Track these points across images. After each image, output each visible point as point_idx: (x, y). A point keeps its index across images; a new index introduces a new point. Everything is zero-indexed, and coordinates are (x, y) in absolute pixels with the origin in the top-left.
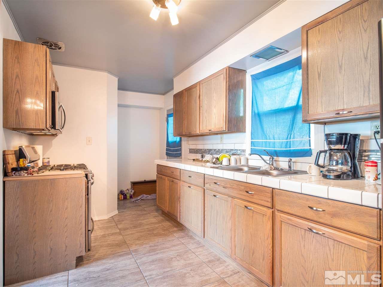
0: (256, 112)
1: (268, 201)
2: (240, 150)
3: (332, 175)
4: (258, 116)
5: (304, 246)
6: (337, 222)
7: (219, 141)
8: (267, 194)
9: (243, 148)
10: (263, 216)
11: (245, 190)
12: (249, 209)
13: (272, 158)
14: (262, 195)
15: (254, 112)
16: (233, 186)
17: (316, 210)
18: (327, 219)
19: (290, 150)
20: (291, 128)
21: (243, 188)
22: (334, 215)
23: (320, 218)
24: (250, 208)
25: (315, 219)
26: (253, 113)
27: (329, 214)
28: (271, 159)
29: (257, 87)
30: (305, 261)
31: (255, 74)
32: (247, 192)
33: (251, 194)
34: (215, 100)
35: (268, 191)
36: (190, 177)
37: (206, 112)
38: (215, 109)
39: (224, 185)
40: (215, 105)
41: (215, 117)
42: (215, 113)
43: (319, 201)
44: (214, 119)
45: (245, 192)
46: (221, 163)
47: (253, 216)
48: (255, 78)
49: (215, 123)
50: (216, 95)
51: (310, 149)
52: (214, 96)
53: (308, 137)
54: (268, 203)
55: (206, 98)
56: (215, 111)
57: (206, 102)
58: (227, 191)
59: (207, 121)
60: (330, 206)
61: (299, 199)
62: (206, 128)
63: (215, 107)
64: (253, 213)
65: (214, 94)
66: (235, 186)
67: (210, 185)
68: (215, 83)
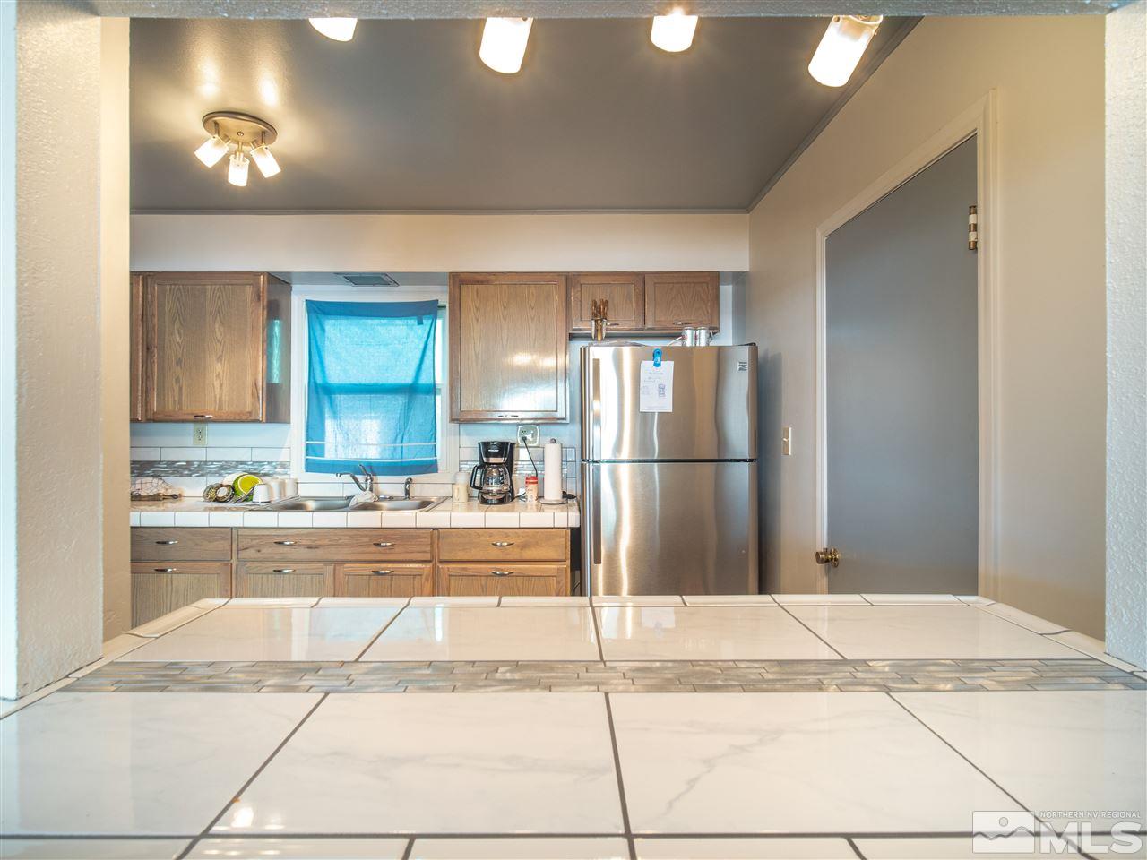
0: (319, 381)
1: (425, 552)
2: (269, 463)
3: (494, 500)
4: (321, 392)
6: (528, 554)
7: (189, 441)
8: (423, 540)
9: (283, 458)
10: (415, 579)
11: (371, 543)
12: (382, 574)
13: (372, 479)
15: (315, 382)
16: (340, 539)
17: (501, 546)
18: (515, 554)
19: (402, 462)
20: (402, 422)
21: (367, 539)
22: (524, 546)
23: (507, 554)
24: (383, 572)
25: (501, 558)
26: (312, 383)
27: (518, 546)
28: (369, 481)
29: (323, 330)
31: (317, 302)
32: (378, 545)
33: (386, 546)
34: (218, 341)
35: (425, 535)
36: (164, 543)
37: (177, 364)
38: (219, 364)
39: (309, 543)
40: (220, 353)
41: (221, 386)
42: (219, 374)
43: (506, 533)
44: (217, 390)
45: (373, 546)
46: (248, 498)
47: (391, 585)
48: (318, 310)
49: (220, 399)
50: (222, 329)
51: (436, 460)
52: (217, 330)
53: (433, 440)
54: (425, 554)
55: (177, 326)
56: (219, 367)
57: (178, 338)
58: (320, 554)
59: (181, 389)
60: (519, 536)
61: (479, 535)
62: (180, 409)
63: (220, 359)
64: (392, 579)
65: (217, 326)
66: (344, 540)
67: (259, 551)
68: (219, 297)
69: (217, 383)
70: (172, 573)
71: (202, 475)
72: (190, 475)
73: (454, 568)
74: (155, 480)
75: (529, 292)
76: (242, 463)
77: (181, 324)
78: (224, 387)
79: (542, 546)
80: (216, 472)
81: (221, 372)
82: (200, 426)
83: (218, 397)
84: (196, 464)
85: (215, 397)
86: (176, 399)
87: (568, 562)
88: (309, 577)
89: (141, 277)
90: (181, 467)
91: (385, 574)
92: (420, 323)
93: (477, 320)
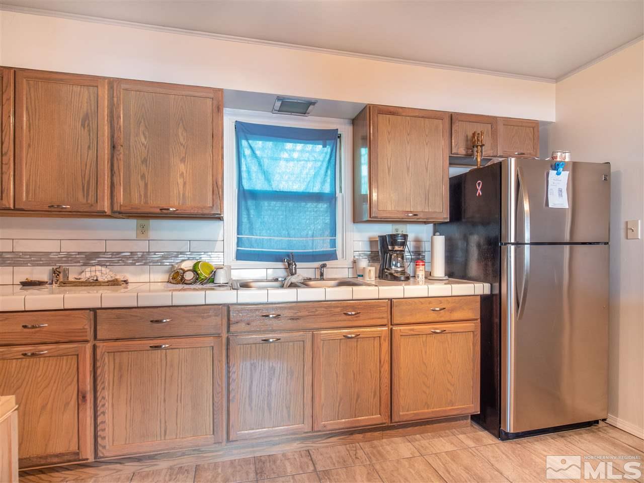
0: (245, 187)
1: (383, 318)
2: (206, 253)
5: (426, 352)
6: (455, 316)
8: (382, 308)
10: (374, 340)
11: (342, 313)
14: (374, 311)
15: (243, 188)
16: (317, 311)
17: (436, 310)
18: (445, 316)
21: (339, 310)
22: (452, 310)
23: (441, 317)
24: (350, 336)
25: (438, 319)
26: (241, 189)
27: (448, 310)
30: (427, 367)
31: (243, 123)
32: (347, 314)
33: (352, 315)
34: (182, 144)
35: (383, 305)
36: (157, 321)
37: (142, 162)
38: (182, 165)
39: (292, 314)
40: (184, 155)
41: (185, 184)
42: (183, 173)
43: (440, 301)
44: (181, 187)
45: (343, 315)
46: (212, 280)
47: (357, 346)
48: (244, 131)
49: (184, 195)
50: (185, 134)
51: (336, 250)
52: (180, 134)
53: (334, 235)
54: (383, 320)
55: (142, 128)
56: (182, 167)
57: (143, 140)
58: (301, 323)
59: (146, 185)
60: (449, 302)
61: (422, 303)
62: (146, 203)
63: (183, 160)
64: (357, 341)
65: (180, 131)
66: (321, 311)
67: (248, 324)
68: (181, 107)
69: (180, 181)
70: (166, 349)
71: (145, 264)
72: (133, 264)
73: (403, 330)
74: (103, 269)
75: (424, 124)
76: (181, 253)
77: (146, 127)
78: (187, 186)
79: (463, 309)
80: (157, 262)
81: (185, 172)
82: (143, 222)
83: (181, 193)
84: (140, 255)
85: (179, 193)
86: (142, 193)
87: (479, 320)
88: (291, 344)
89: (106, 81)
90: (125, 257)
91: (351, 338)
92: (324, 146)
93: (389, 142)
